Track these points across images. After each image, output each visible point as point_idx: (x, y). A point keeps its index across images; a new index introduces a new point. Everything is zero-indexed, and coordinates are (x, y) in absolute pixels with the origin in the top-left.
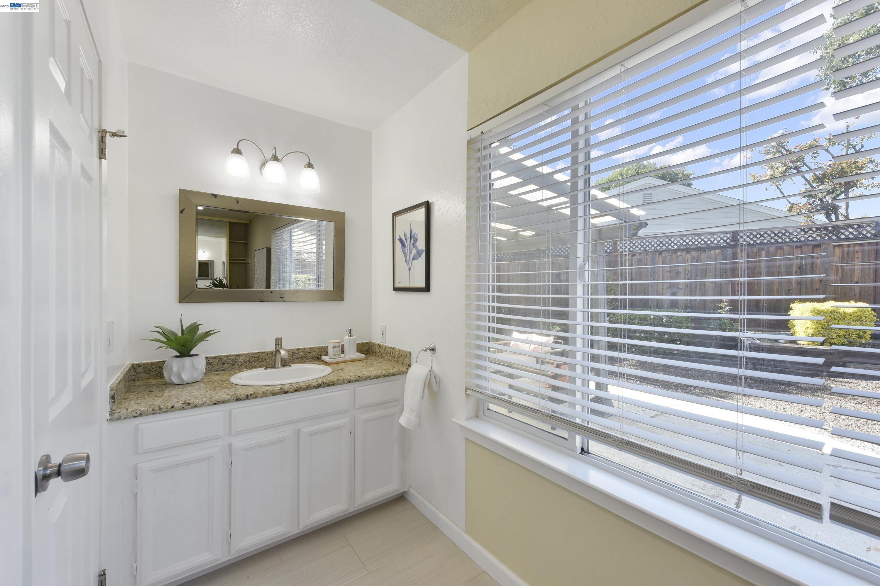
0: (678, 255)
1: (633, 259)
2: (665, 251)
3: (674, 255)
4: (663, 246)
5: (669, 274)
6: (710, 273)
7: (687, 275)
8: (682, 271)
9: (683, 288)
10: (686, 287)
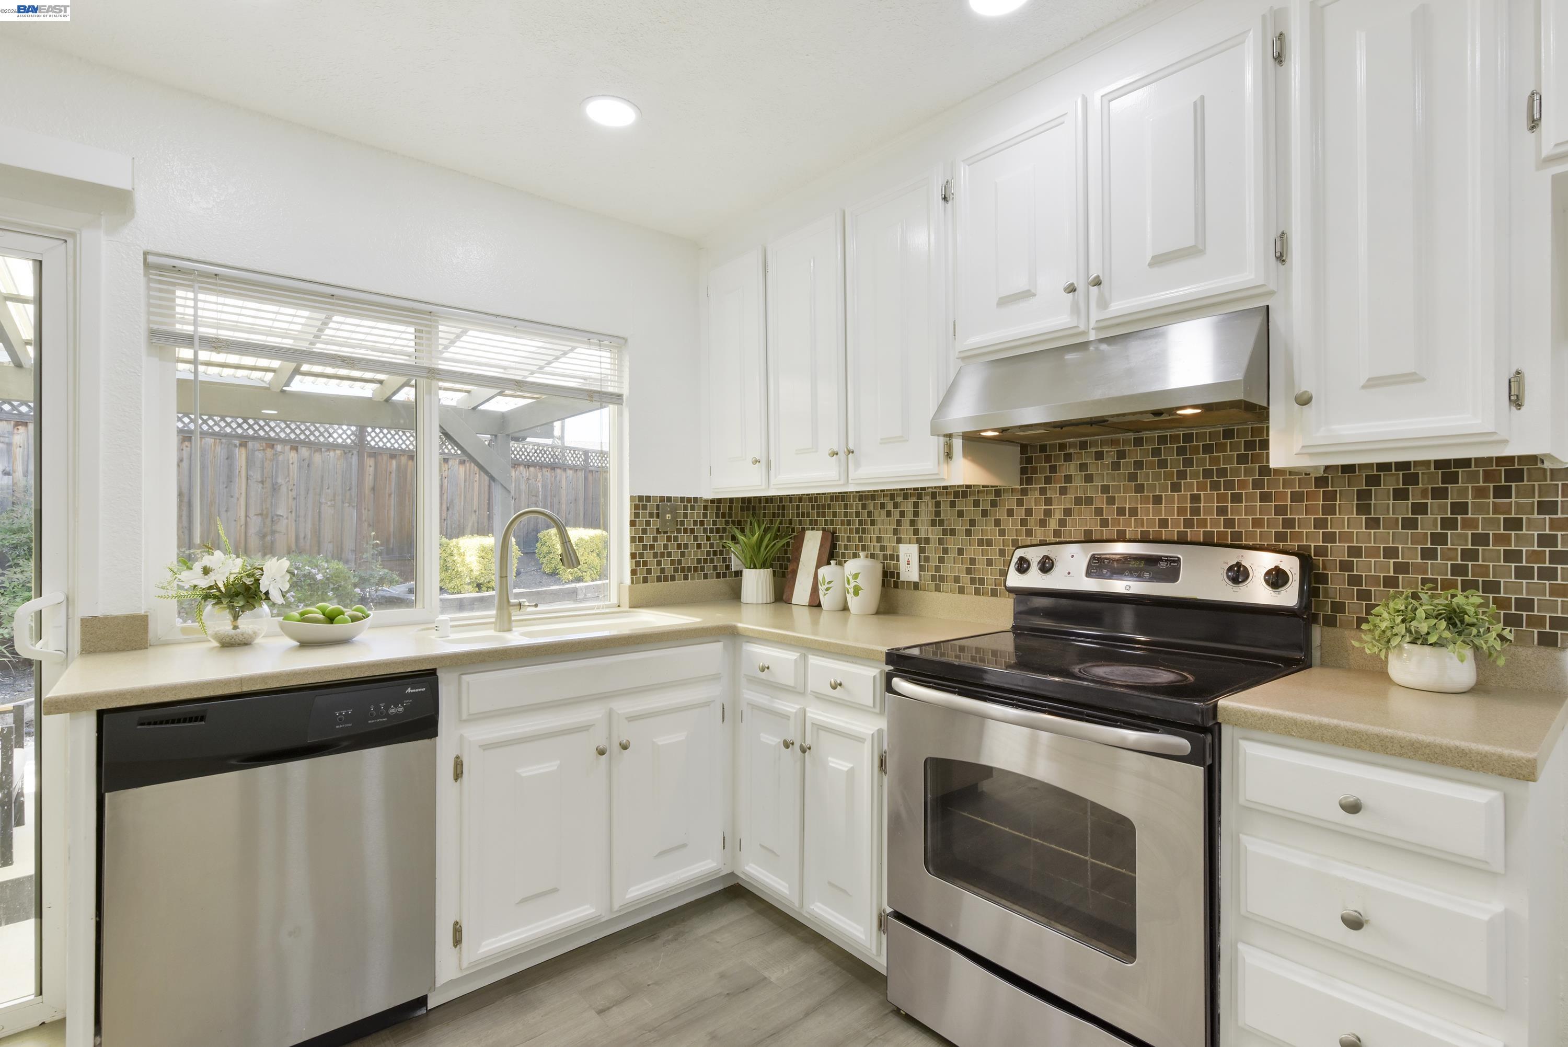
0: (276, 451)
1: (184, 448)
2: (253, 438)
3: (269, 450)
4: (248, 429)
5: (260, 485)
6: (328, 488)
7: (291, 490)
8: (283, 482)
9: (285, 517)
10: (290, 514)
